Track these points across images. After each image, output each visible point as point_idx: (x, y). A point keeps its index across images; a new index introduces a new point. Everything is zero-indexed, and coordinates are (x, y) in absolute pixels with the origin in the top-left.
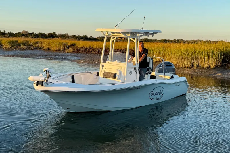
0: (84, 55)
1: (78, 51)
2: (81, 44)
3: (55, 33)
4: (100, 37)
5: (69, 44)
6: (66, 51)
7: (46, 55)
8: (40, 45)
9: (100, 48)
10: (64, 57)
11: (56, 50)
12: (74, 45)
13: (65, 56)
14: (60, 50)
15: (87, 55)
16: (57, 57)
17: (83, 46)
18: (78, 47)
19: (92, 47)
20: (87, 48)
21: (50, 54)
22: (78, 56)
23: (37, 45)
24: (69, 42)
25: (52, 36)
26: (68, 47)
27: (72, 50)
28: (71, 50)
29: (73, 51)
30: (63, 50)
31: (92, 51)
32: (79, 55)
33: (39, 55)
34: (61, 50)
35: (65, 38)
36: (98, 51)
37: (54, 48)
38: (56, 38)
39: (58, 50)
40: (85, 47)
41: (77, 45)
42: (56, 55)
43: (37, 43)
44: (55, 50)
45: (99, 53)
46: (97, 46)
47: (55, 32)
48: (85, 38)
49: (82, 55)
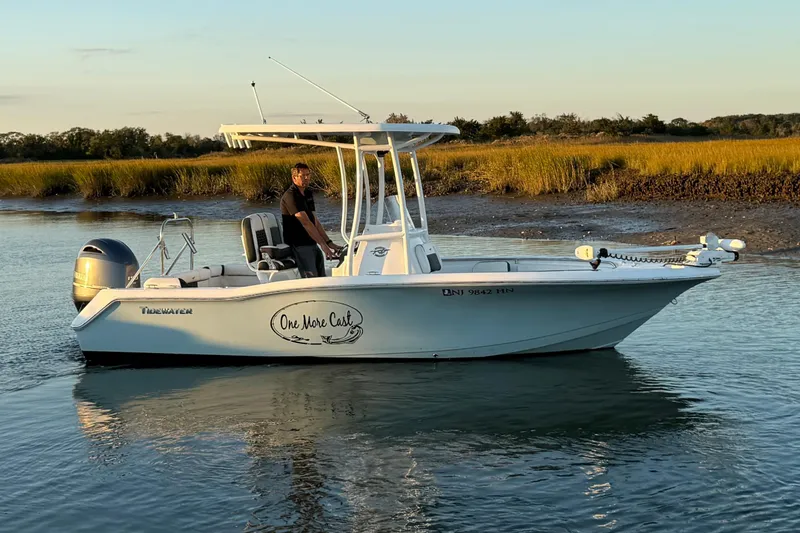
0: (674, 210)
1: (642, 191)
2: (651, 158)
3: (518, 117)
4: (720, 120)
5: (596, 163)
6: (589, 195)
7: (505, 219)
8: (473, 176)
9: (749, 174)
10: (584, 223)
11: (542, 193)
12: (619, 164)
13: (589, 216)
14: (556, 191)
15: (687, 207)
16: (554, 223)
17: (666, 170)
18: (642, 172)
19: (706, 169)
20: (686, 177)
21: (521, 211)
22: (648, 216)
23: (458, 175)
24: (600, 152)
25: (509, 128)
26: (594, 177)
27: (614, 190)
28: (608, 188)
29: (621, 194)
30: (570, 190)
31: (707, 191)
32: (647, 209)
33: (480, 220)
34: (562, 191)
35: (565, 132)
36: (739, 186)
37: (534, 183)
38: (523, 138)
39: (550, 192)
40: (675, 171)
41: (633, 164)
42: (547, 217)
43: (458, 165)
44: (537, 193)
45: (746, 195)
46: (729, 167)
47: (519, 111)
48: (653, 129)
49: (663, 209)
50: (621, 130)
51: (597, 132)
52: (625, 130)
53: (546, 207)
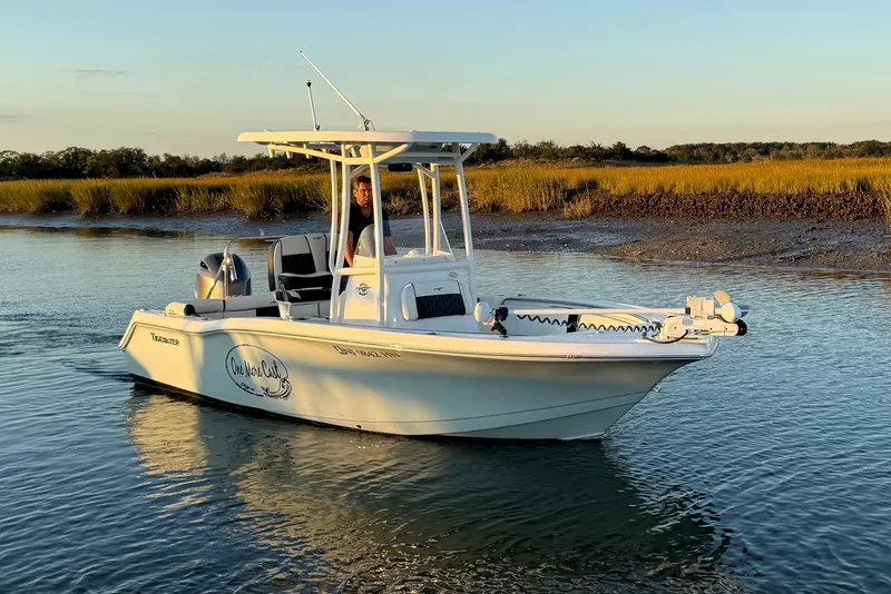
0: (639, 225)
1: (612, 209)
2: (619, 180)
3: (502, 143)
4: (679, 148)
5: (572, 184)
6: (566, 212)
7: (491, 234)
9: (703, 193)
10: (561, 236)
11: (524, 211)
12: (593, 185)
13: (566, 231)
14: (537, 209)
15: (651, 222)
16: (535, 237)
17: (633, 190)
18: (612, 192)
19: (667, 189)
20: (650, 196)
21: (505, 226)
22: (617, 231)
24: (575, 175)
25: (494, 153)
26: (570, 195)
27: (588, 208)
28: (582, 206)
29: (594, 212)
30: (550, 208)
31: (668, 209)
32: (618, 224)
34: (542, 209)
35: (544, 157)
36: (695, 204)
37: (517, 202)
38: (507, 163)
39: (531, 210)
40: (640, 190)
41: (605, 185)
42: (529, 231)
43: (448, 185)
44: (520, 211)
45: (700, 212)
46: (687, 187)
47: (505, 138)
48: (621, 155)
49: (630, 225)
50: (594, 156)
51: (572, 157)
52: (597, 156)
53: (530, 222)
